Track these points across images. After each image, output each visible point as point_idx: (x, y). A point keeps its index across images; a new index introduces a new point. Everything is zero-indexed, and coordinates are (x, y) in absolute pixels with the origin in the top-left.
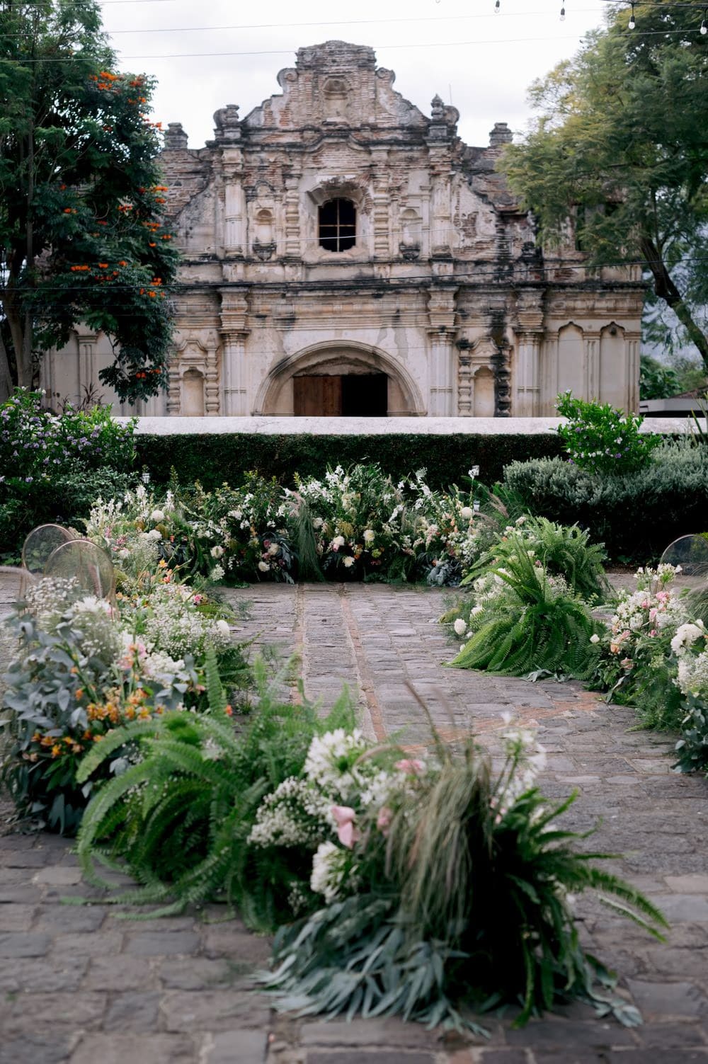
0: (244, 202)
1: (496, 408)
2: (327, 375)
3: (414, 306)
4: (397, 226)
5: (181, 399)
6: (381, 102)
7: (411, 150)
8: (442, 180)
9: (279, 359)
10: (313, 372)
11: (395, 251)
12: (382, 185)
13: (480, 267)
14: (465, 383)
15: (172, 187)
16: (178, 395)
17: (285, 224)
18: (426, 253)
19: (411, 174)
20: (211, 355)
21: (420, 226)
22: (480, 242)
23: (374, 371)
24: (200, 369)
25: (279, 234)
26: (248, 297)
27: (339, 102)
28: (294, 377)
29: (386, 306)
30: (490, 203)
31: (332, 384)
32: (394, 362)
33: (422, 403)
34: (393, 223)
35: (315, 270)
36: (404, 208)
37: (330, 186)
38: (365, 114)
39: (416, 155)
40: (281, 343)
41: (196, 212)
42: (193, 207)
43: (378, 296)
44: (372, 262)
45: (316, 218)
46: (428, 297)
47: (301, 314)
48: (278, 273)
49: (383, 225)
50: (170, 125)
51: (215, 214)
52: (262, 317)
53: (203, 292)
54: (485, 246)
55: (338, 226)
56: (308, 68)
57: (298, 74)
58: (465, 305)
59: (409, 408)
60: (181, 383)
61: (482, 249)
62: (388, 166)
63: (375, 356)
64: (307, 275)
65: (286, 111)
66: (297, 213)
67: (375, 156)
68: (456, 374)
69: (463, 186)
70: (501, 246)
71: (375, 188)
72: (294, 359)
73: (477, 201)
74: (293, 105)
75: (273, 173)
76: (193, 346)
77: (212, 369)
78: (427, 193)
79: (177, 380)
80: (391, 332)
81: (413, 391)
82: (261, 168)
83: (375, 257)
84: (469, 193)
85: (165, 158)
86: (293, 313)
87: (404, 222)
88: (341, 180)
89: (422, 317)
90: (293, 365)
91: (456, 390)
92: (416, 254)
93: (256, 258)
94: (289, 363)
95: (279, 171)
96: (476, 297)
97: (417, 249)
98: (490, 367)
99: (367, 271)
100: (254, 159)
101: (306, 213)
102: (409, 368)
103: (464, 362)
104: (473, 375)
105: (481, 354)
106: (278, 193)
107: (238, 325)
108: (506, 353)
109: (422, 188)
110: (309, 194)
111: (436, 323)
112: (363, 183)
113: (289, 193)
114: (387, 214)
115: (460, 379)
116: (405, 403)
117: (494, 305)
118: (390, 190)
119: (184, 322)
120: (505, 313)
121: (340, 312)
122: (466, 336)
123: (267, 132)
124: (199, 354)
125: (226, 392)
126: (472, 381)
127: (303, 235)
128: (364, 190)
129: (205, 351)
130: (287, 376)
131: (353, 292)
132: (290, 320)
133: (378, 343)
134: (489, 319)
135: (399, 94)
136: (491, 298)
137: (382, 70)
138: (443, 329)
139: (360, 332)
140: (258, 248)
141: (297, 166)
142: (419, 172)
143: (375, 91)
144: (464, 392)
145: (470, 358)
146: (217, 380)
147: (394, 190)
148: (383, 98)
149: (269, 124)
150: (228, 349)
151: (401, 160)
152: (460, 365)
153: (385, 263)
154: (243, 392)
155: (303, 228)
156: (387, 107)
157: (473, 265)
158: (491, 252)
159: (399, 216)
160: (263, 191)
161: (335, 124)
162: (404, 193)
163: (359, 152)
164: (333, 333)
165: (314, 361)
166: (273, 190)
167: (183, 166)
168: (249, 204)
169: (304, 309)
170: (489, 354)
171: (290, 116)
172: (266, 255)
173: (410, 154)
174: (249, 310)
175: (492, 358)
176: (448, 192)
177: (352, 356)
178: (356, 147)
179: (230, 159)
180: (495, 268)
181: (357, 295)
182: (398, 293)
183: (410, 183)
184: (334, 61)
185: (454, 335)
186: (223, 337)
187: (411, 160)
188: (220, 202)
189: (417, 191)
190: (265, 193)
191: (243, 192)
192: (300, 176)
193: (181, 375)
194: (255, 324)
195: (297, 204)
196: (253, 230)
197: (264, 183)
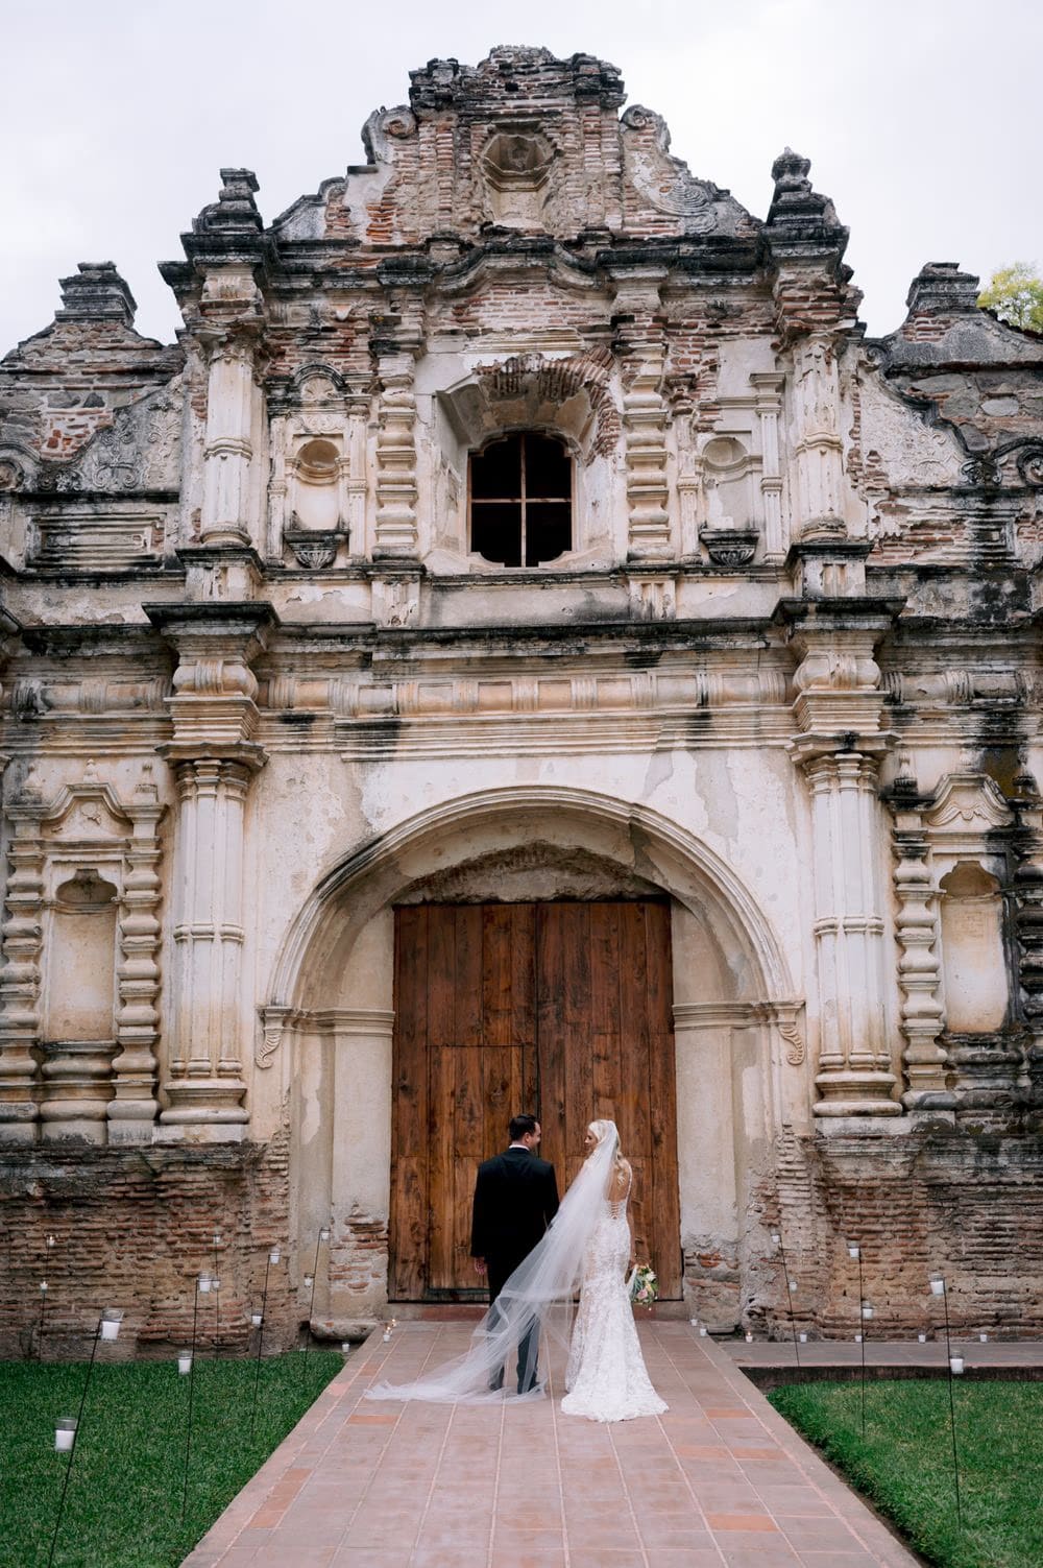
0: (260, 419)
1: (1015, 986)
2: (496, 901)
3: (750, 687)
4: (691, 475)
5: (43, 967)
6: (637, 183)
7: (723, 288)
8: (816, 348)
9: (347, 845)
10: (450, 892)
11: (685, 545)
12: (645, 370)
13: (931, 584)
14: (914, 911)
15: (77, 409)
16: (34, 956)
17: (375, 474)
18: (774, 546)
19: (725, 350)
20: (144, 831)
21: (754, 481)
22: (923, 525)
23: (630, 888)
24: (108, 874)
25: (359, 500)
26: (262, 666)
27: (525, 197)
28: (397, 908)
29: (667, 687)
30: (945, 424)
31: (507, 927)
32: (697, 849)
33: (786, 976)
34: (681, 469)
35: (458, 596)
36: (708, 437)
37: (504, 383)
38: (594, 207)
39: (736, 300)
40: (357, 795)
41: (127, 450)
42: (117, 435)
43: (642, 662)
44: (621, 574)
45: (462, 478)
46: (793, 659)
47: (418, 710)
48: (351, 603)
49: (652, 473)
50: (82, 267)
51: (181, 454)
52: (301, 721)
53: (129, 650)
54: (937, 535)
55: (524, 501)
56: (445, 101)
57: (418, 120)
58: (903, 684)
59: (745, 994)
60: (47, 919)
61: (930, 544)
62: (662, 322)
63: (637, 833)
64: (435, 609)
65: (384, 209)
66: (410, 443)
67: (625, 299)
68: (887, 882)
69: (867, 380)
70: (982, 536)
71: (628, 380)
72: (392, 841)
73: (908, 418)
74: (403, 195)
75: (344, 349)
76: (90, 809)
77: (147, 875)
78: (771, 392)
79: (34, 909)
80: (683, 764)
81: (757, 935)
82: (313, 335)
83: (630, 557)
84: (885, 400)
85: (65, 336)
86: (397, 710)
87: (709, 476)
88: (533, 365)
89: (776, 718)
90: (391, 862)
91: (889, 931)
92: (748, 551)
93: (291, 565)
94: (377, 853)
95: (362, 343)
96: (929, 665)
97: (751, 539)
98: (987, 864)
99: (610, 598)
100: (295, 313)
101: (436, 449)
102: (742, 867)
103: (909, 848)
104: (935, 887)
105: (958, 826)
106: (358, 393)
107: (225, 734)
108: (1031, 821)
109: (756, 379)
110: (441, 398)
111: (825, 726)
112: (594, 372)
113: (386, 395)
114: (662, 444)
115: (900, 900)
116: (728, 978)
117: (988, 683)
118: (668, 385)
119: (68, 741)
120: (1018, 703)
121: (535, 705)
122: (907, 771)
123: (331, 252)
124: (106, 831)
125: (179, 938)
126: (936, 906)
127: (425, 503)
128: (596, 391)
129: (125, 819)
130: (373, 899)
131: (570, 647)
132: (384, 731)
133: (648, 795)
134: (974, 723)
135: (682, 164)
136: (973, 664)
137: (636, 111)
138: (850, 740)
139: (588, 763)
140: (296, 537)
141: (410, 324)
142: (744, 345)
143: (621, 158)
144: (916, 940)
145: (926, 836)
146: (156, 907)
147: (679, 387)
148: (642, 173)
149: (339, 234)
150: (189, 808)
151: (696, 313)
152: (897, 858)
153: (661, 570)
154: (234, 938)
155: (425, 487)
156: (653, 194)
157: (913, 578)
158: (958, 549)
159: (698, 453)
160: (316, 390)
161: (517, 233)
162: (708, 395)
163: (580, 292)
164: (512, 764)
165: (454, 858)
166: (344, 388)
167: (108, 355)
168: (277, 423)
169: (427, 697)
170: (982, 826)
171: (394, 219)
172: (319, 556)
173: (720, 299)
174: (262, 701)
175: (992, 836)
176: (834, 380)
177: (565, 839)
178: (573, 278)
179: (223, 292)
180: (977, 586)
181: (582, 657)
182: (703, 649)
183: (723, 370)
184: (512, 88)
185: (876, 760)
186: (181, 769)
187: (721, 314)
188: (194, 421)
189: (744, 390)
190: (321, 396)
191: (259, 392)
192: (418, 351)
193: (51, 894)
194: (277, 741)
195: (410, 422)
196: (285, 492)
197: (318, 371)
